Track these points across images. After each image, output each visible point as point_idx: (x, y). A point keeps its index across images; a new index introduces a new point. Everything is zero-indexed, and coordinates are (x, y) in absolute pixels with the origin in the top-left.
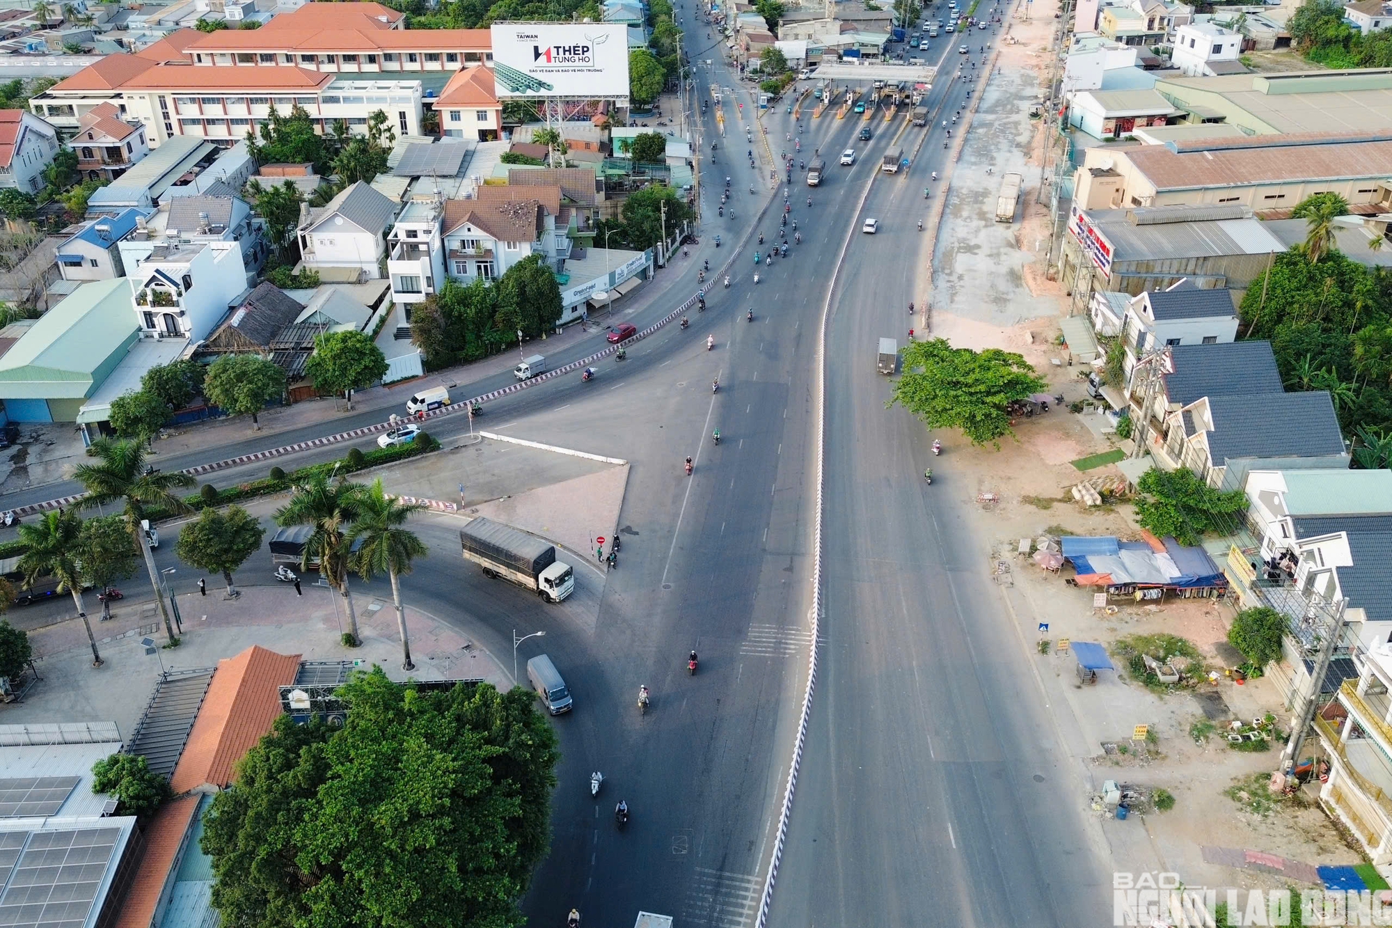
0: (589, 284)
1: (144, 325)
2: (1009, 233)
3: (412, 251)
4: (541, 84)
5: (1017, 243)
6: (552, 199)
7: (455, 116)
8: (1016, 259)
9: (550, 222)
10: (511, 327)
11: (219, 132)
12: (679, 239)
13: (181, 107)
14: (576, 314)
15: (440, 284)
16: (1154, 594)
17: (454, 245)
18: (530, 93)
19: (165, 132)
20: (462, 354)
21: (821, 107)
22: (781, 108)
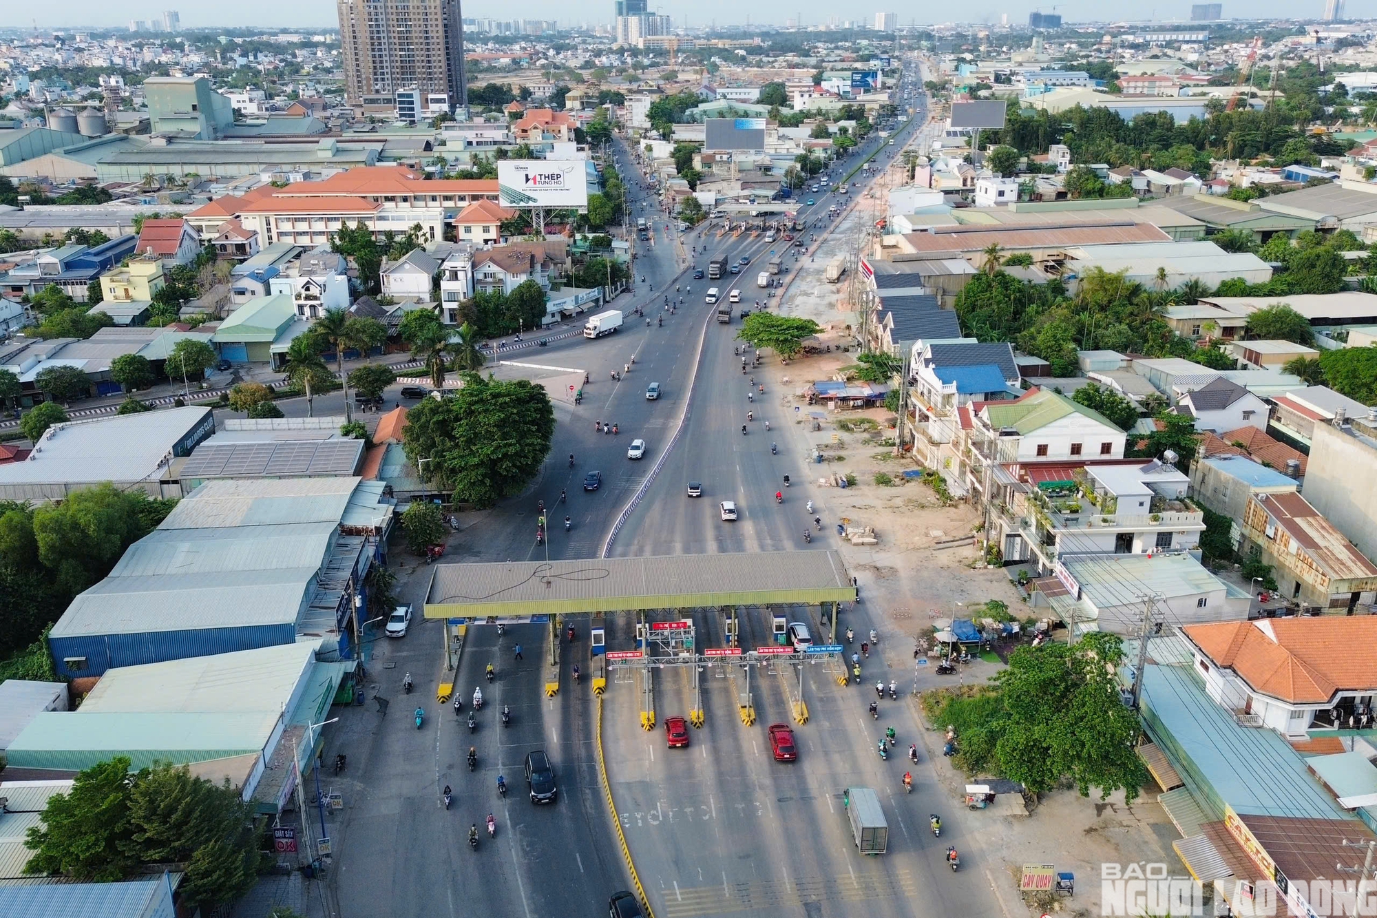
0: (563, 301)
1: (297, 313)
2: (833, 287)
3: (454, 276)
4: (529, 199)
5: (838, 291)
6: (540, 256)
7: (468, 230)
8: (834, 298)
9: (538, 267)
10: (516, 319)
11: (305, 241)
12: (619, 290)
13: (281, 224)
14: (554, 319)
15: (471, 295)
16: (859, 403)
17: (480, 276)
18: (522, 204)
19: (267, 241)
20: (486, 332)
21: (723, 232)
22: (694, 234)
